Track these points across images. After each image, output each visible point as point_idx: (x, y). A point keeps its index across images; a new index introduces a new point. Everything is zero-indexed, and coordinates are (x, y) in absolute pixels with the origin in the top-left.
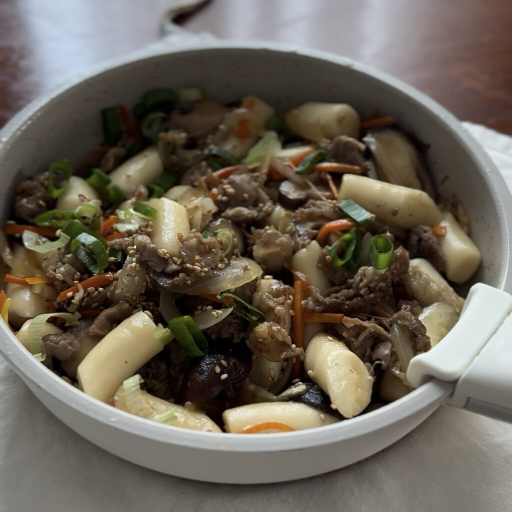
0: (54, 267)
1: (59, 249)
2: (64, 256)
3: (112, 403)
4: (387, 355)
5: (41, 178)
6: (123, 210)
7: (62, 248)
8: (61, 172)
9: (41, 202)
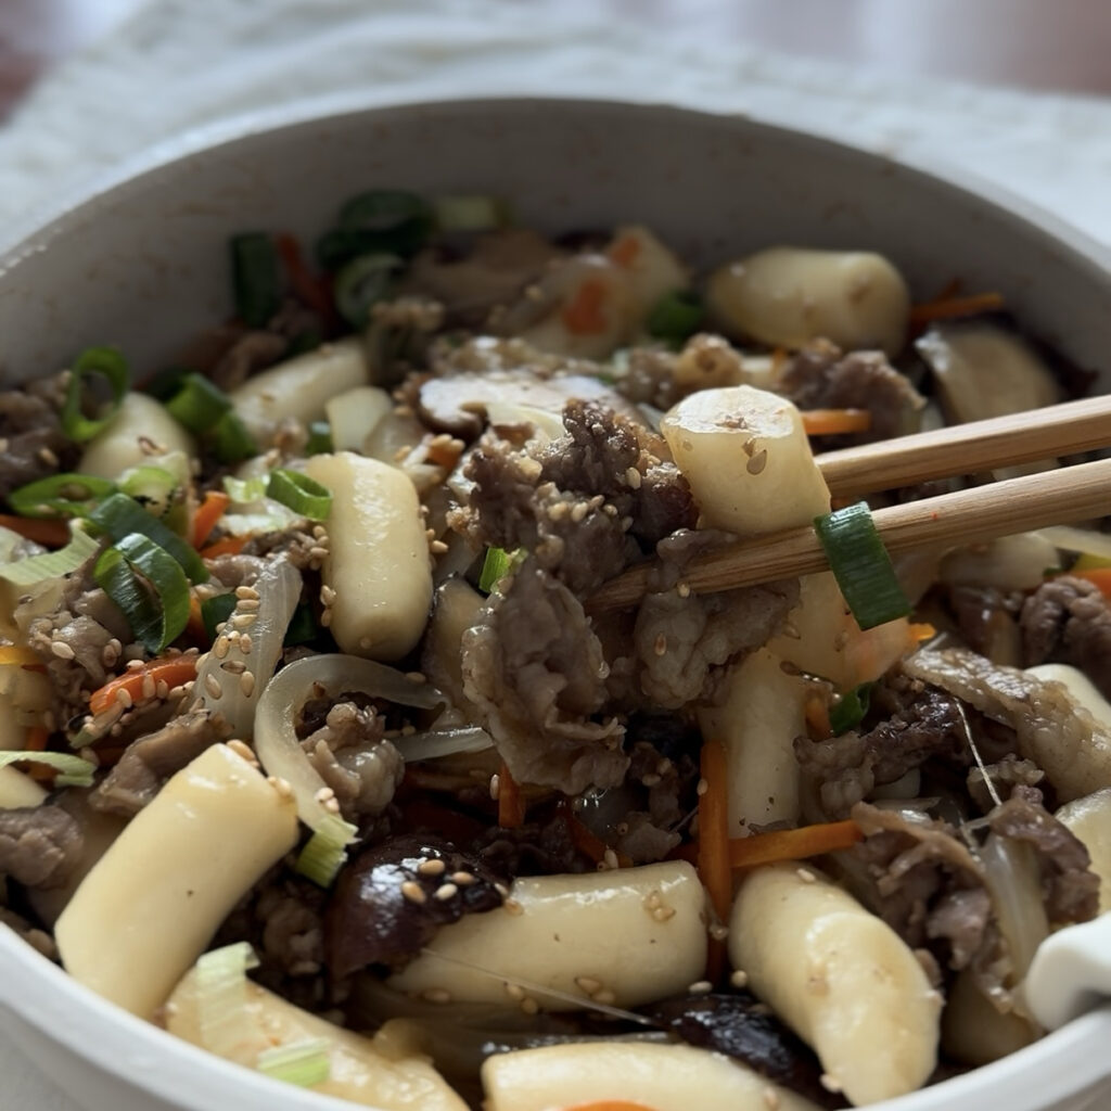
0: (46, 623)
1: (67, 576)
2: (78, 595)
3: (160, 1020)
4: (974, 929)
5: (50, 387)
6: (240, 479)
7: (74, 573)
8: (101, 375)
9: (46, 453)
